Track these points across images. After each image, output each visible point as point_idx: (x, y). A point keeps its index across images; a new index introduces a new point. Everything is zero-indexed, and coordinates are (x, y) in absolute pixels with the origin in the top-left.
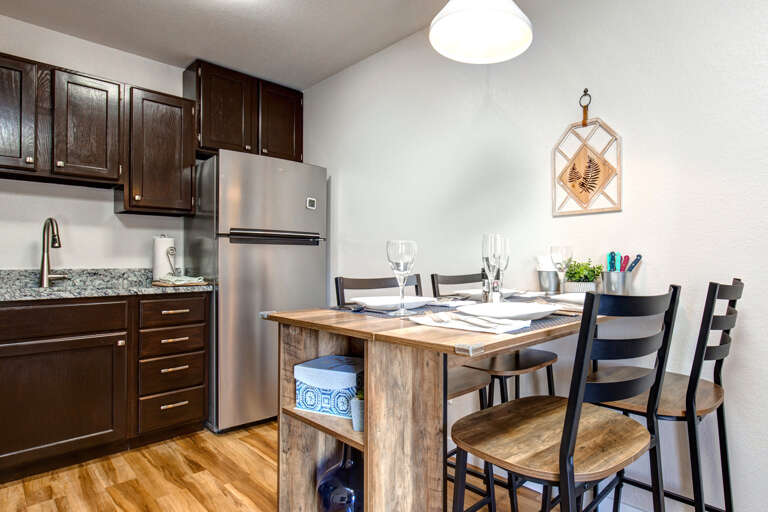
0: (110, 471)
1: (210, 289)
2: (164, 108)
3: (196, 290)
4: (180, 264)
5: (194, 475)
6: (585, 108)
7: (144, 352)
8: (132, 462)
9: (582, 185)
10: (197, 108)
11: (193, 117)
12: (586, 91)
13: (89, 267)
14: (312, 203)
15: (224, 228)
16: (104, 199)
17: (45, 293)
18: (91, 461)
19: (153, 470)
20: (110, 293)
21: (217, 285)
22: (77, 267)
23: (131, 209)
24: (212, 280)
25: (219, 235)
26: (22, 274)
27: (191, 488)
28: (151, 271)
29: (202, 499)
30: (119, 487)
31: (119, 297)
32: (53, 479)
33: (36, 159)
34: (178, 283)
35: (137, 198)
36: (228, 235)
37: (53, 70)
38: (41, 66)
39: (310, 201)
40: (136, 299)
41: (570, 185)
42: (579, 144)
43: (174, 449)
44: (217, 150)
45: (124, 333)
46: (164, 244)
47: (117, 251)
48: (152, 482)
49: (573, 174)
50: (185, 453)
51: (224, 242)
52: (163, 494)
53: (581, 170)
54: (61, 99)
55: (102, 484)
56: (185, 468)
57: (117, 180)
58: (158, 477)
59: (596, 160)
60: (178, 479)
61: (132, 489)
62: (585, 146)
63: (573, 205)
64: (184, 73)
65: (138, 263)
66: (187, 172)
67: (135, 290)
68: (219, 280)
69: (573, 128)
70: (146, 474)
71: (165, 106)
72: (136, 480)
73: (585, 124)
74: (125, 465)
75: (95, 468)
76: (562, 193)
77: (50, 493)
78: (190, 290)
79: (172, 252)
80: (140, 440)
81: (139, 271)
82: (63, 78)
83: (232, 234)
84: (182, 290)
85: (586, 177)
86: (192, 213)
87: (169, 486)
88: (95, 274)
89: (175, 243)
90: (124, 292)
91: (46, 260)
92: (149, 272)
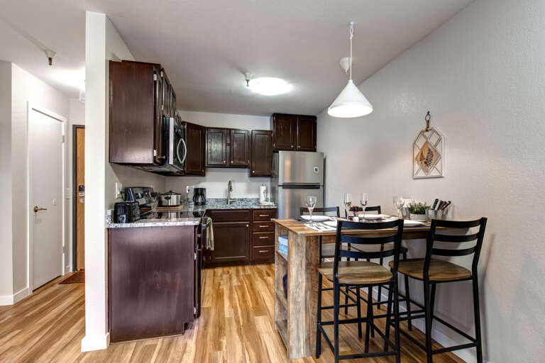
0: (244, 270)
1: (276, 207)
3: (271, 207)
4: (269, 196)
5: (267, 277)
6: (428, 122)
7: (254, 230)
8: (250, 269)
9: (426, 163)
10: (274, 134)
11: (272, 138)
12: (428, 113)
13: (240, 197)
14: (316, 170)
15: (280, 183)
16: (245, 172)
17: (229, 207)
18: (239, 266)
19: (256, 273)
20: (245, 208)
21: (278, 206)
22: (237, 197)
23: (252, 175)
24: (277, 204)
25: (279, 185)
26: (223, 200)
27: (265, 281)
28: (259, 199)
29: (267, 285)
30: (246, 275)
31: (247, 209)
33: (226, 161)
34: (266, 205)
35: (254, 171)
36: (282, 186)
37: (230, 130)
38: (227, 129)
40: (252, 210)
41: (420, 162)
42: (424, 141)
43: (263, 268)
44: (278, 152)
45: (248, 222)
46: (263, 189)
47: (249, 191)
48: (255, 277)
49: (422, 158)
50: (266, 270)
51: (280, 188)
52: (257, 280)
53: (425, 155)
54: (232, 140)
55: (241, 273)
56: (265, 274)
57: (247, 166)
58: (257, 275)
59: (432, 150)
60: (262, 277)
61: (249, 277)
62: (427, 142)
63: (421, 174)
64: (270, 119)
65: (254, 196)
67: (252, 207)
68: (279, 204)
69: (422, 133)
70: (254, 273)
71: (262, 135)
72: (251, 275)
73: (427, 131)
74: (248, 269)
75: (240, 268)
76: (417, 167)
77: (228, 273)
79: (266, 191)
80: (254, 263)
81: (255, 199)
82: (233, 131)
84: (266, 207)
85: (428, 159)
86: (272, 176)
87: (259, 279)
88: (242, 200)
89: (267, 188)
90: (248, 208)
91: (229, 195)
92: (258, 200)
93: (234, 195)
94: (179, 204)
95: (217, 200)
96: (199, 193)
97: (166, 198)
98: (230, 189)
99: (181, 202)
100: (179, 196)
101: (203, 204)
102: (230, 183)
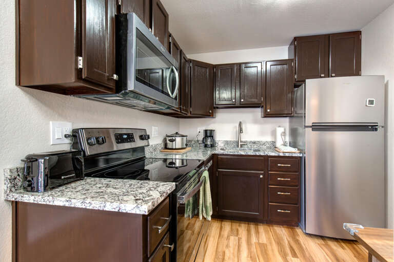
0: (258, 233)
1: (301, 155)
2: (279, 67)
3: (294, 155)
4: (288, 139)
5: (293, 259)
7: (270, 182)
10: (294, 62)
11: (292, 67)
13: (253, 140)
15: (309, 123)
16: (258, 112)
17: (239, 151)
18: (252, 223)
19: (273, 242)
20: (258, 153)
21: (305, 153)
22: (249, 140)
23: (267, 115)
24: (302, 150)
25: (306, 127)
26: (234, 142)
30: (259, 245)
31: (260, 156)
32: (239, 226)
33: (235, 100)
34: (285, 151)
35: (268, 111)
36: (311, 127)
37: (240, 65)
39: (370, 101)
40: (267, 157)
44: (305, 81)
45: (262, 172)
46: (280, 131)
47: (262, 133)
48: (273, 251)
50: (289, 239)
51: (308, 130)
54: (242, 75)
55: (254, 239)
56: (288, 250)
57: (260, 104)
60: (284, 256)
61: (263, 248)
64: (289, 47)
65: (269, 139)
66: (290, 95)
67: (267, 153)
68: (306, 150)
70: (271, 243)
71: (279, 66)
72: (266, 244)
74: (263, 232)
75: (253, 228)
77: (237, 233)
78: (290, 155)
79: (284, 134)
81: (270, 142)
83: (313, 126)
84: (287, 155)
86: (292, 115)
88: (254, 143)
89: (285, 129)
90: (262, 154)
91: (239, 137)
92: (274, 143)
93: (245, 137)
94: (185, 146)
95: (227, 143)
96: (209, 134)
97: (170, 140)
98: (241, 131)
99: (186, 145)
100: (185, 138)
101: (213, 146)
102: (240, 124)
